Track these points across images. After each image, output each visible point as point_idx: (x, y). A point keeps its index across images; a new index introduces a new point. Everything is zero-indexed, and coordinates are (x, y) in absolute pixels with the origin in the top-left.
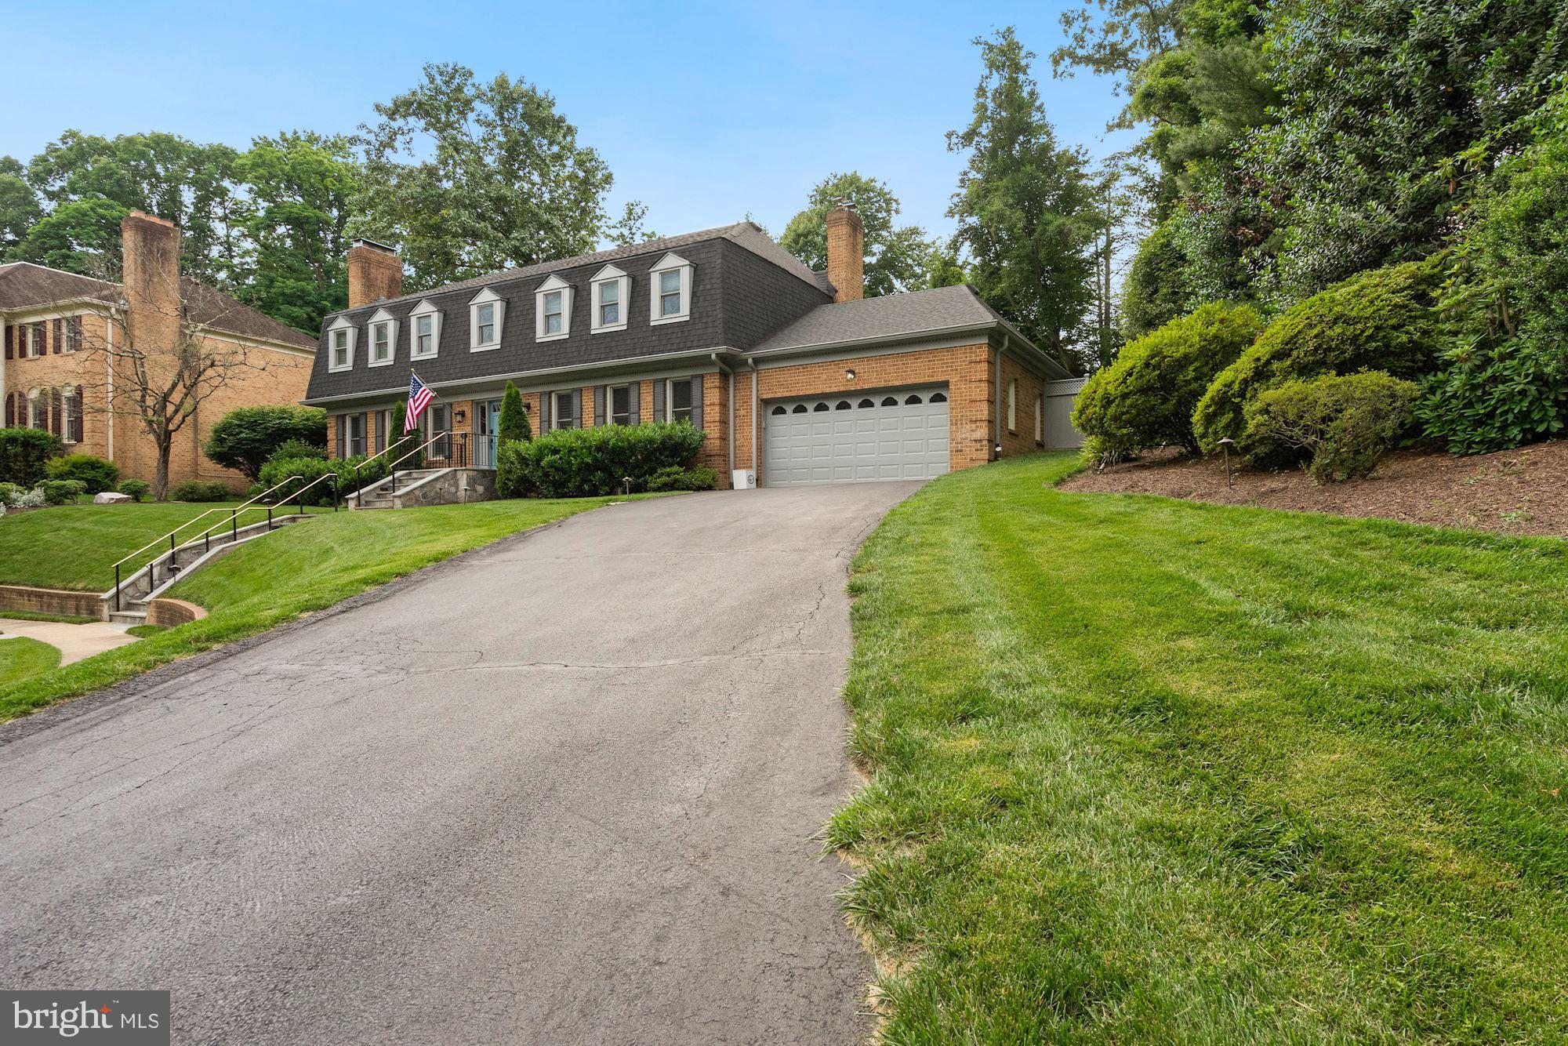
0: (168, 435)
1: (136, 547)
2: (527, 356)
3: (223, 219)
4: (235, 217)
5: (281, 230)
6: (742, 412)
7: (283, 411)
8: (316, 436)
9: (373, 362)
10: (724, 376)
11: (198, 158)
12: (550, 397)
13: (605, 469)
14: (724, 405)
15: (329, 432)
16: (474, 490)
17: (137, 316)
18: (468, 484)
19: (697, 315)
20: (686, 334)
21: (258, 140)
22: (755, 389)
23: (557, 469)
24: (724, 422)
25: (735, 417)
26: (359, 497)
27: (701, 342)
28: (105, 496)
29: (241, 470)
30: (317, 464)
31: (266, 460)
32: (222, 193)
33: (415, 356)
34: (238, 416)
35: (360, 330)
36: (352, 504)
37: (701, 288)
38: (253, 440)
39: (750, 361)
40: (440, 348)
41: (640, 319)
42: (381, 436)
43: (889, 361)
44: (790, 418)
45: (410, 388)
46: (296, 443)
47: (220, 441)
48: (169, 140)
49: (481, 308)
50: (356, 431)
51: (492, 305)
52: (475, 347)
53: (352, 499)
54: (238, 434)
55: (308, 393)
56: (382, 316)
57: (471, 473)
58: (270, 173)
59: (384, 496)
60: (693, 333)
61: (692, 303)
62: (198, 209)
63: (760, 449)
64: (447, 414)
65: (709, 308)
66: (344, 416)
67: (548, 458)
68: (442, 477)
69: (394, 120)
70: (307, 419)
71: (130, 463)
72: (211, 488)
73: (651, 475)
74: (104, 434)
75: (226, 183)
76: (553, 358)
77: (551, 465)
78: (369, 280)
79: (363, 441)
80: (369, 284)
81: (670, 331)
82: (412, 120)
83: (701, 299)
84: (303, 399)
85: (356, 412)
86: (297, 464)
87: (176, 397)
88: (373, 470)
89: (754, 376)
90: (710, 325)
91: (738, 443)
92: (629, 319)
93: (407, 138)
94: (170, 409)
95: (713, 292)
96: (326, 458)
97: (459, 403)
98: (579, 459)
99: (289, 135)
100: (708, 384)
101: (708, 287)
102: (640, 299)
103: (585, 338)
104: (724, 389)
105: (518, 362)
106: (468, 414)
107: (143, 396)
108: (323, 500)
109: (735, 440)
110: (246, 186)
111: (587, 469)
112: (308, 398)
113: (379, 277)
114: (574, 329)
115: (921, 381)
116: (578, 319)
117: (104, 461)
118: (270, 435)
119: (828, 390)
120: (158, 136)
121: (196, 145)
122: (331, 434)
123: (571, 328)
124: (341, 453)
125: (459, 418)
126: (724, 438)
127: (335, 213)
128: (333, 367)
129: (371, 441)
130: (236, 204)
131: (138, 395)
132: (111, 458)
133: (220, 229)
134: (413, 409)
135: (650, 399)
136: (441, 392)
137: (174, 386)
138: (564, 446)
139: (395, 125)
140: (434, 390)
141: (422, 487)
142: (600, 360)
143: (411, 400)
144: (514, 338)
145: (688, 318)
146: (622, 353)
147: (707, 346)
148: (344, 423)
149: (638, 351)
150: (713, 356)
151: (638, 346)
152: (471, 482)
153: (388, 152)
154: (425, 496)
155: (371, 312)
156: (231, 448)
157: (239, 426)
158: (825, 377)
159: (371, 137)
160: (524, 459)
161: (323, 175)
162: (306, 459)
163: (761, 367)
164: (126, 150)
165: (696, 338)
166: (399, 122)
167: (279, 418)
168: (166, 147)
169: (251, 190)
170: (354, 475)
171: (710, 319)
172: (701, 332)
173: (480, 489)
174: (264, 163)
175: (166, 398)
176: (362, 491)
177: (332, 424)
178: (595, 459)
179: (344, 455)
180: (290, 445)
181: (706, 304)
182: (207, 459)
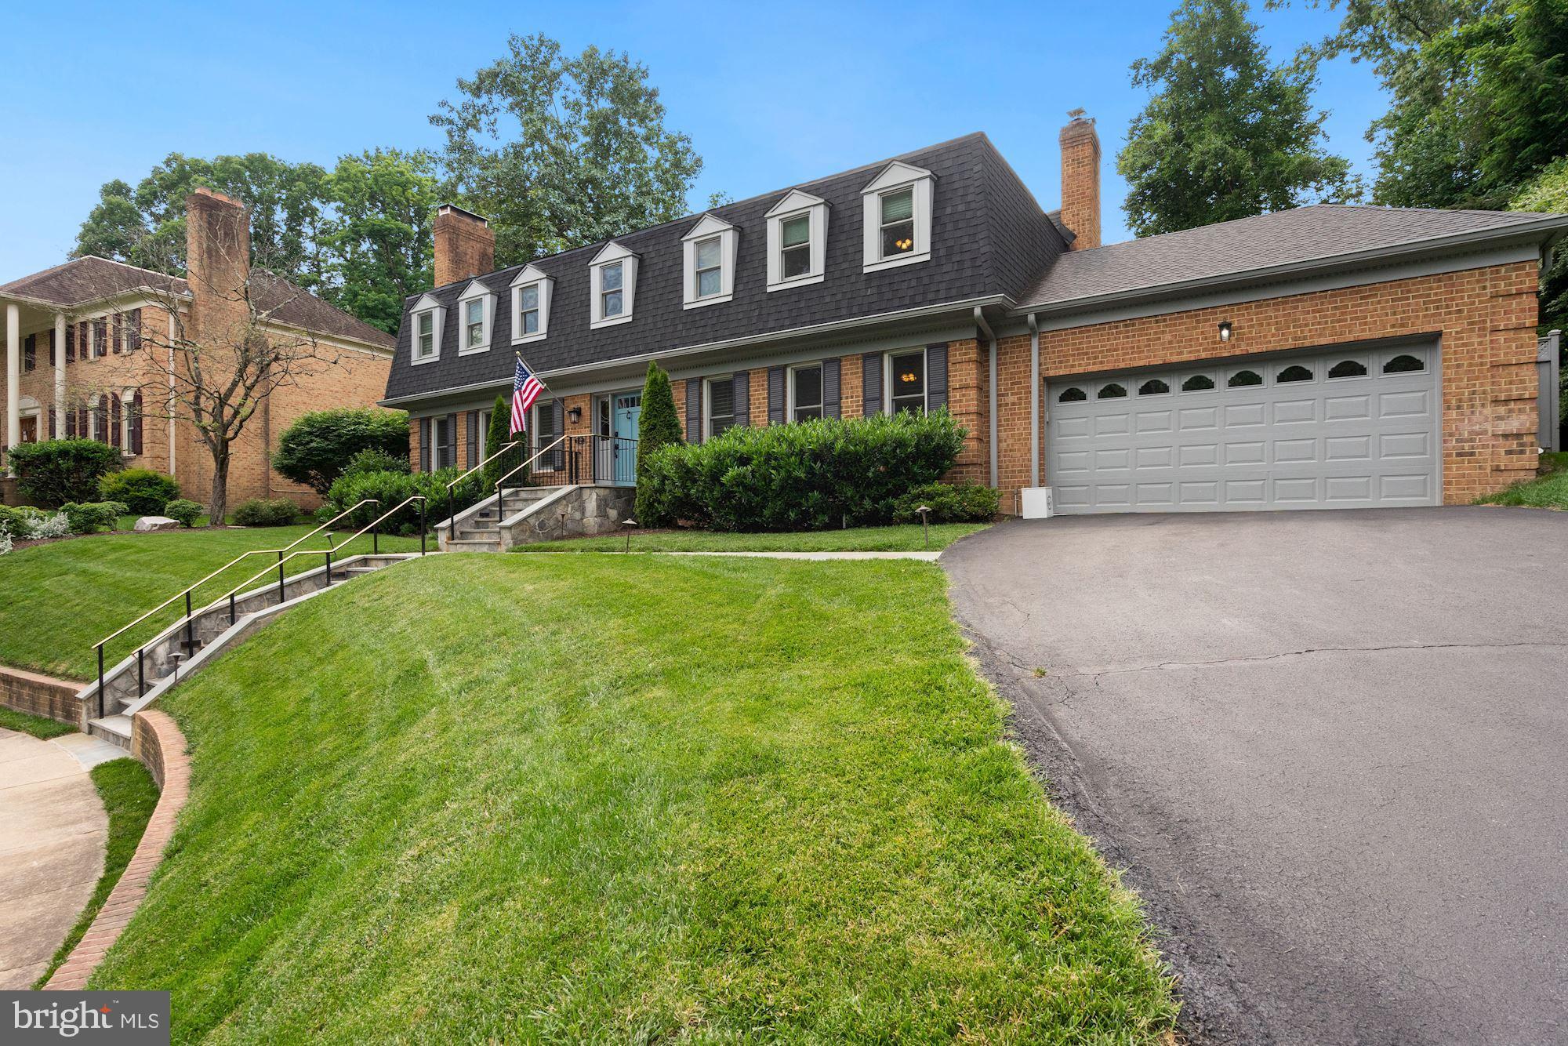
0: (225, 444)
1: (150, 604)
2: (670, 329)
3: (313, 239)
4: (323, 237)
5: (365, 246)
6: (1011, 399)
7: (359, 416)
8: (395, 444)
9: (464, 350)
10: (983, 345)
11: (290, 178)
12: (701, 386)
13: (827, 489)
14: (982, 388)
15: (411, 439)
16: (606, 516)
17: (201, 308)
18: (598, 507)
19: (942, 252)
20: (926, 281)
21: (343, 158)
22: (1036, 362)
23: (747, 488)
24: (983, 414)
25: (999, 406)
26: (452, 524)
27: (954, 292)
28: (147, 521)
29: (313, 485)
30: (396, 479)
31: (339, 475)
32: (314, 212)
33: (517, 337)
34: (309, 421)
35: (448, 310)
36: (443, 537)
37: (949, 210)
38: (325, 451)
39: (1031, 318)
40: (549, 326)
41: (845, 266)
42: (473, 444)
43: (1307, 305)
44: (1093, 408)
45: (515, 379)
46: (373, 453)
47: (288, 451)
48: (262, 158)
49: (604, 268)
50: (443, 439)
51: (620, 264)
52: (597, 321)
53: (443, 529)
54: (308, 443)
55: (387, 392)
56: (476, 289)
57: (602, 492)
58: (355, 187)
59: (485, 525)
60: (938, 278)
61: (933, 234)
62: (291, 229)
63: (1042, 453)
64: (557, 414)
65: (965, 240)
66: (429, 419)
67: (732, 472)
68: (564, 497)
69: (479, 97)
70: (387, 425)
71: (195, 479)
72: (276, 510)
73: (896, 496)
74: (165, 444)
75: (316, 203)
76: (708, 329)
77: (739, 481)
78: (457, 254)
79: (452, 449)
80: (457, 259)
81: (896, 279)
82: (496, 98)
83: (950, 227)
84: (382, 399)
85: (443, 413)
86: (373, 481)
87: (235, 400)
88: (468, 487)
89: (1035, 342)
90: (968, 264)
91: (1003, 445)
92: (827, 266)
93: (492, 118)
94: (228, 412)
95: (969, 215)
96: (408, 472)
97: (573, 397)
98: (783, 473)
99: (372, 153)
100: (957, 354)
101: (961, 208)
102: (843, 237)
103: (757, 298)
104: (983, 364)
105: (658, 338)
106: (586, 411)
107: (197, 398)
108: (405, 527)
109: (999, 441)
110: (333, 205)
111: (795, 488)
112: (387, 397)
113: (469, 251)
114: (741, 287)
115: (1377, 334)
116: (745, 274)
117: (163, 476)
118: (343, 443)
119: (1175, 359)
120: (252, 156)
121: (287, 164)
122: (414, 442)
123: (735, 286)
124: (425, 464)
125: (574, 417)
126: (983, 439)
127: (416, 228)
128: (416, 358)
129: (462, 450)
130: (325, 224)
131: (191, 397)
132: (173, 471)
133: (310, 247)
134: (518, 406)
135: (857, 382)
136: (552, 383)
137: (235, 384)
138: (759, 453)
139: (479, 102)
140: (545, 380)
141: (538, 512)
142: (782, 327)
143: (517, 393)
144: (651, 307)
145: (928, 258)
146: (818, 317)
147: (965, 296)
148: (429, 426)
149: (844, 312)
150: (978, 311)
151: (844, 304)
152: (602, 505)
153: (471, 132)
154: (542, 526)
155: (461, 286)
156: (300, 460)
157: (310, 433)
158: (1168, 337)
159: (454, 116)
160: (689, 471)
161: (404, 186)
162: (383, 473)
163: (1048, 327)
164: (223, 169)
165: (943, 286)
166: (484, 99)
167: (355, 424)
168: (259, 166)
169: (338, 209)
170: (445, 494)
171: (967, 256)
172: (953, 276)
173: (613, 513)
174: (348, 177)
175: (223, 401)
176: (456, 518)
177: (414, 429)
178: (810, 471)
179: (429, 470)
180: (366, 456)
181: (959, 233)
182: (276, 473)
